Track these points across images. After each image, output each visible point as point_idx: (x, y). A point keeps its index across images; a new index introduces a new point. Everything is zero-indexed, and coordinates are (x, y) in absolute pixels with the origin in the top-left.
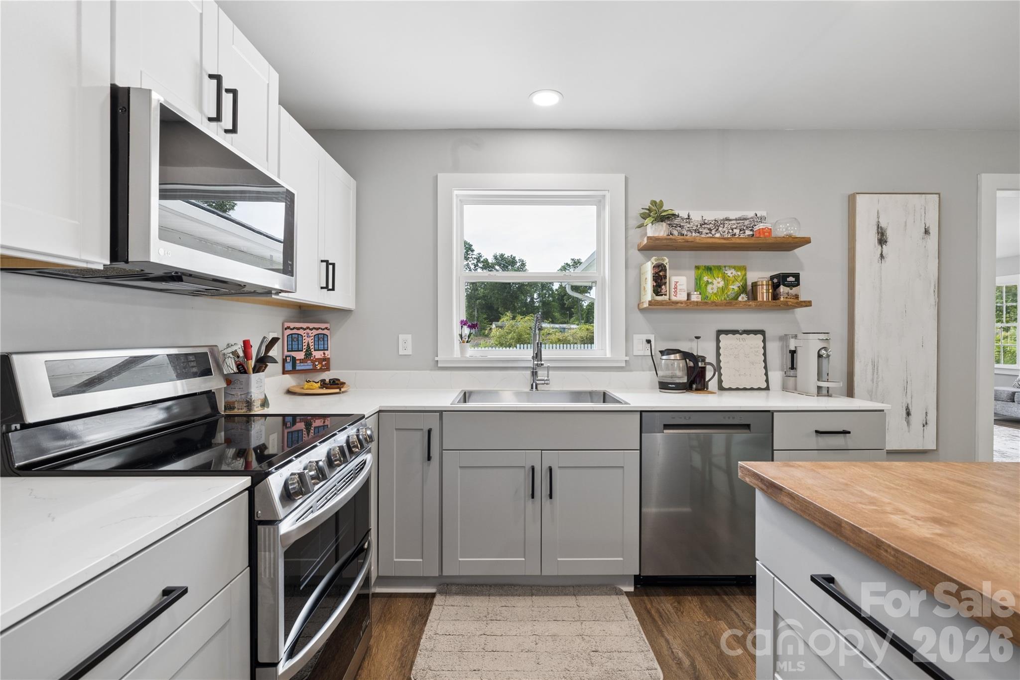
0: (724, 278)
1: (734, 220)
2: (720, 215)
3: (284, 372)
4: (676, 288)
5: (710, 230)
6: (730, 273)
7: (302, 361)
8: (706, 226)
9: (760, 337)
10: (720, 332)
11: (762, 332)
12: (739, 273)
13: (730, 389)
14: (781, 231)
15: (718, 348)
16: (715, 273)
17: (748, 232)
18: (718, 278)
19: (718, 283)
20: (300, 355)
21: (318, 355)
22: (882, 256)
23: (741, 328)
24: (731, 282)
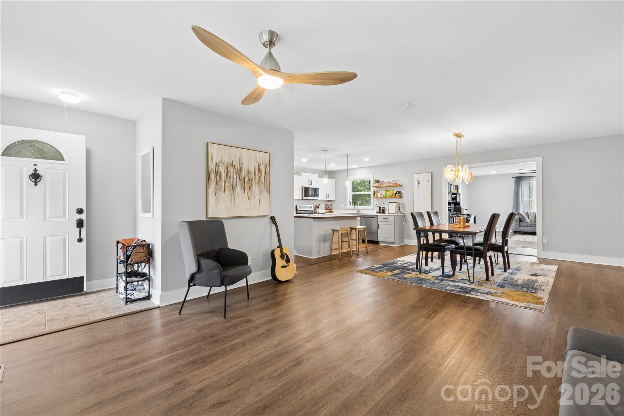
1: (391, 181)
3: (325, 210)
4: (378, 195)
5: (387, 183)
6: (391, 191)
10: (389, 203)
12: (393, 191)
13: (390, 213)
14: (399, 183)
15: (389, 206)
17: (394, 183)
19: (389, 193)
20: (327, 207)
21: (330, 207)
22: (419, 186)
23: (393, 202)
24: (391, 193)
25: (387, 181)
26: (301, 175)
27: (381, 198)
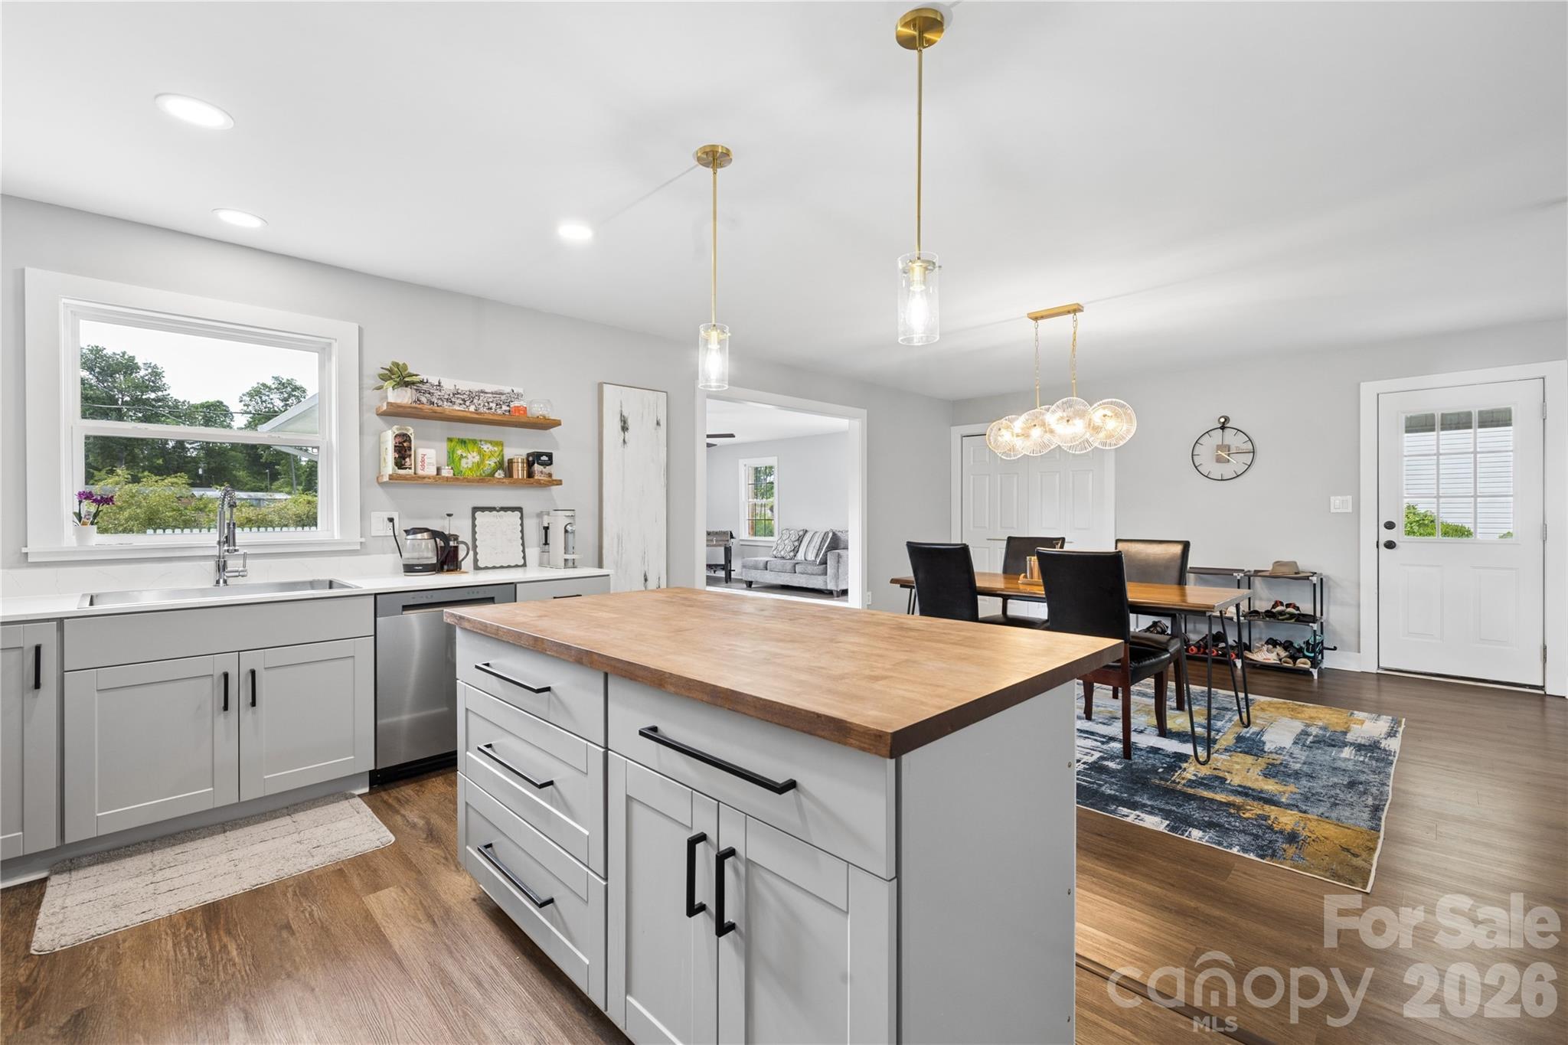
0: (480, 452)
1: (489, 393)
2: (476, 386)
4: (423, 461)
5: (463, 400)
6: (487, 448)
8: (459, 396)
9: (518, 514)
10: (475, 509)
11: (520, 509)
12: (496, 449)
13: (486, 568)
14: (537, 410)
15: (474, 526)
16: (470, 446)
17: (505, 408)
18: (473, 452)
19: (474, 457)
22: (624, 440)
23: (498, 505)
24: (487, 458)
25: (465, 386)
27: (434, 482)
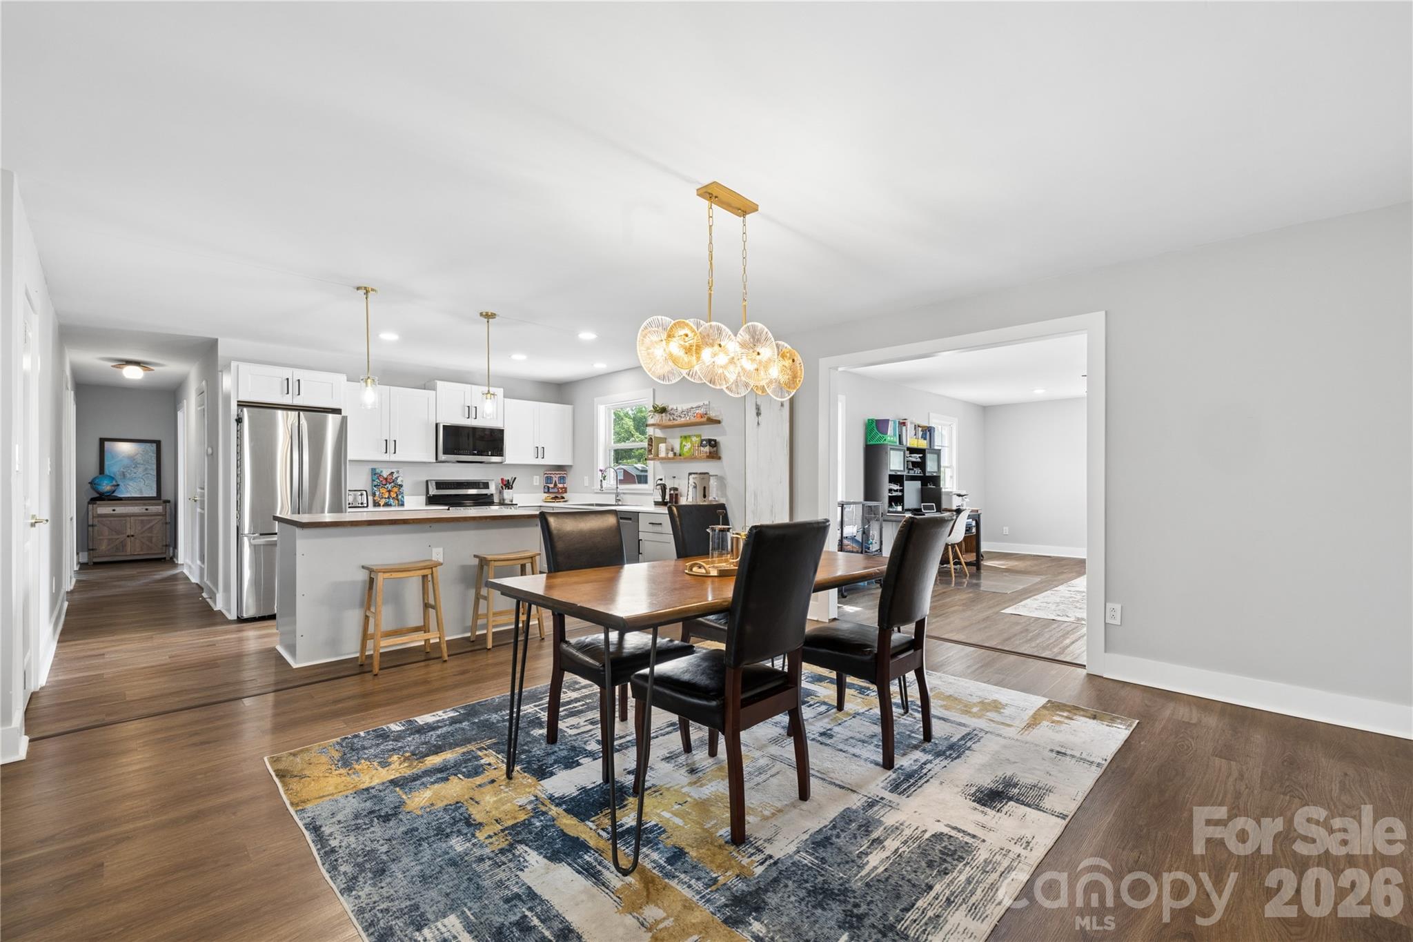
0: (691, 442)
3: (545, 492)
6: (694, 439)
7: (552, 488)
10: (690, 474)
12: (698, 439)
19: (689, 445)
20: (552, 486)
21: (561, 486)
23: (699, 471)
26: (434, 388)
27: (666, 459)
